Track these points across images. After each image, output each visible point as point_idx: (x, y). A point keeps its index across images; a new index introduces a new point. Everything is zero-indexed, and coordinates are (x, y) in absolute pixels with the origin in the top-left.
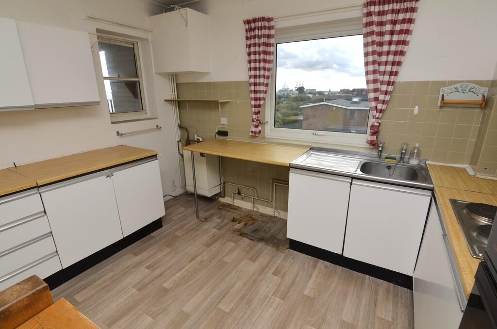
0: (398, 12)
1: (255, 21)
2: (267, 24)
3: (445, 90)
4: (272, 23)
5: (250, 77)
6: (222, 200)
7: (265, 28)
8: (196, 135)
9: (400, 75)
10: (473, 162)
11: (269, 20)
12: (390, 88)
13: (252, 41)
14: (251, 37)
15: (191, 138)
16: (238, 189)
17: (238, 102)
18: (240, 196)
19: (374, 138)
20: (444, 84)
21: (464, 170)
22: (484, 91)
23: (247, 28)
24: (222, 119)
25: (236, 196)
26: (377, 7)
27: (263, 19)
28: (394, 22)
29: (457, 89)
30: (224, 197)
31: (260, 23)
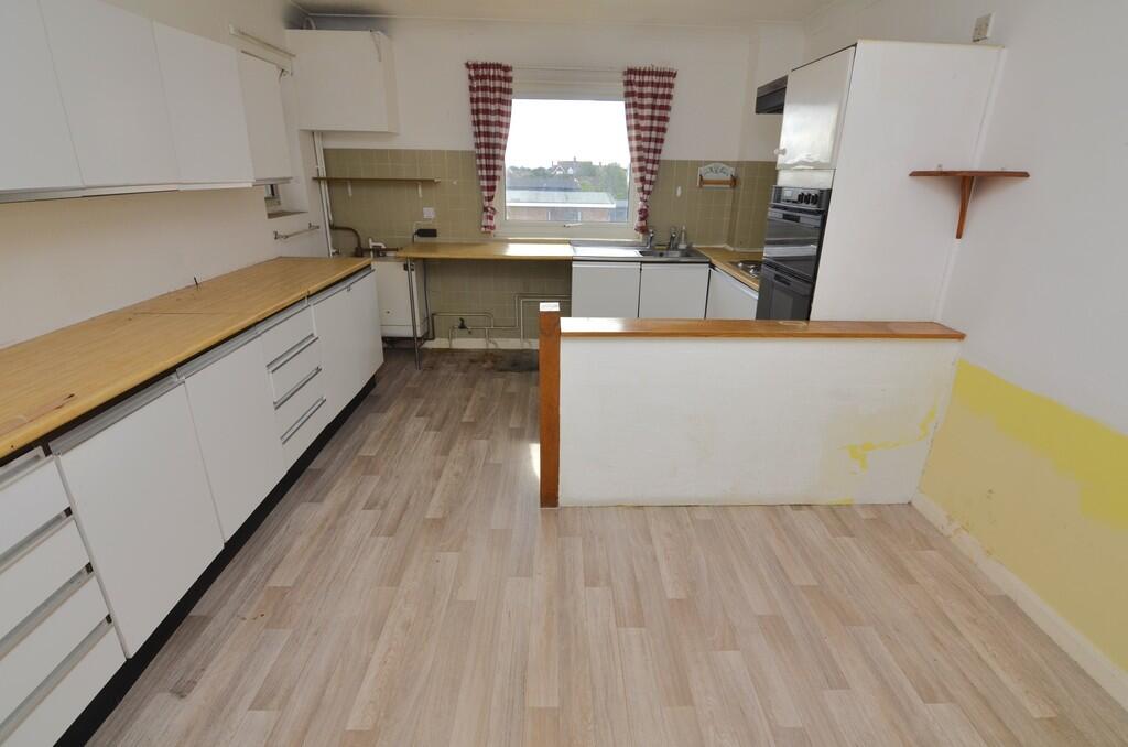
0: (658, 85)
1: (485, 66)
2: (502, 74)
3: (702, 170)
4: (510, 74)
5: (478, 146)
6: (429, 345)
7: (500, 78)
8: (370, 241)
9: (663, 153)
10: (730, 242)
11: (507, 69)
12: (656, 167)
13: (480, 94)
14: (478, 87)
15: (363, 246)
16: (462, 320)
17: (455, 183)
18: (463, 330)
19: (644, 223)
20: (699, 164)
21: (723, 249)
22: (731, 171)
23: (473, 74)
24: (425, 209)
25: (457, 331)
26: (637, 77)
27: (498, 66)
28: (655, 96)
29: (711, 169)
30: (433, 339)
31: (492, 71)
